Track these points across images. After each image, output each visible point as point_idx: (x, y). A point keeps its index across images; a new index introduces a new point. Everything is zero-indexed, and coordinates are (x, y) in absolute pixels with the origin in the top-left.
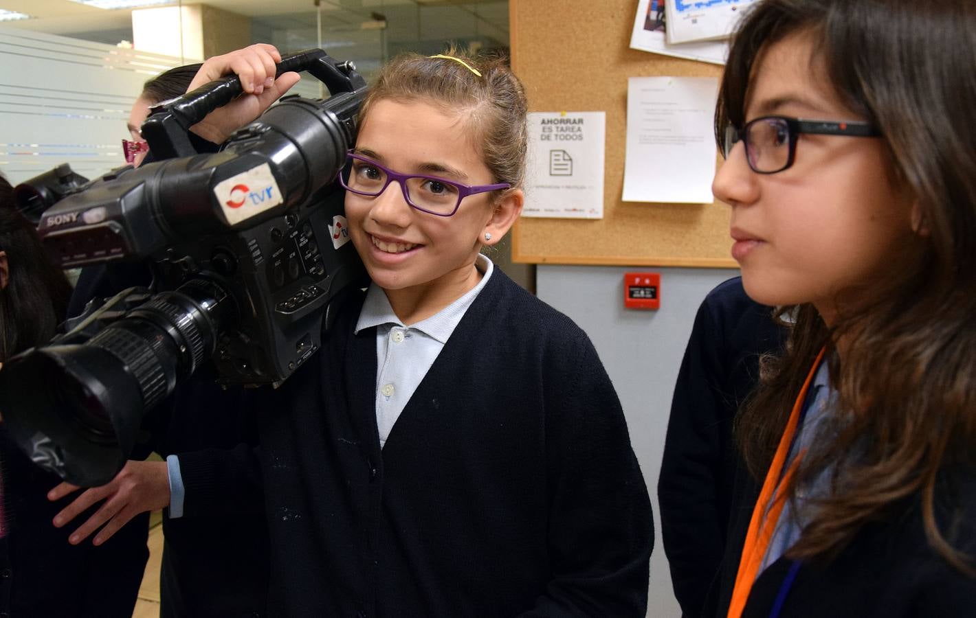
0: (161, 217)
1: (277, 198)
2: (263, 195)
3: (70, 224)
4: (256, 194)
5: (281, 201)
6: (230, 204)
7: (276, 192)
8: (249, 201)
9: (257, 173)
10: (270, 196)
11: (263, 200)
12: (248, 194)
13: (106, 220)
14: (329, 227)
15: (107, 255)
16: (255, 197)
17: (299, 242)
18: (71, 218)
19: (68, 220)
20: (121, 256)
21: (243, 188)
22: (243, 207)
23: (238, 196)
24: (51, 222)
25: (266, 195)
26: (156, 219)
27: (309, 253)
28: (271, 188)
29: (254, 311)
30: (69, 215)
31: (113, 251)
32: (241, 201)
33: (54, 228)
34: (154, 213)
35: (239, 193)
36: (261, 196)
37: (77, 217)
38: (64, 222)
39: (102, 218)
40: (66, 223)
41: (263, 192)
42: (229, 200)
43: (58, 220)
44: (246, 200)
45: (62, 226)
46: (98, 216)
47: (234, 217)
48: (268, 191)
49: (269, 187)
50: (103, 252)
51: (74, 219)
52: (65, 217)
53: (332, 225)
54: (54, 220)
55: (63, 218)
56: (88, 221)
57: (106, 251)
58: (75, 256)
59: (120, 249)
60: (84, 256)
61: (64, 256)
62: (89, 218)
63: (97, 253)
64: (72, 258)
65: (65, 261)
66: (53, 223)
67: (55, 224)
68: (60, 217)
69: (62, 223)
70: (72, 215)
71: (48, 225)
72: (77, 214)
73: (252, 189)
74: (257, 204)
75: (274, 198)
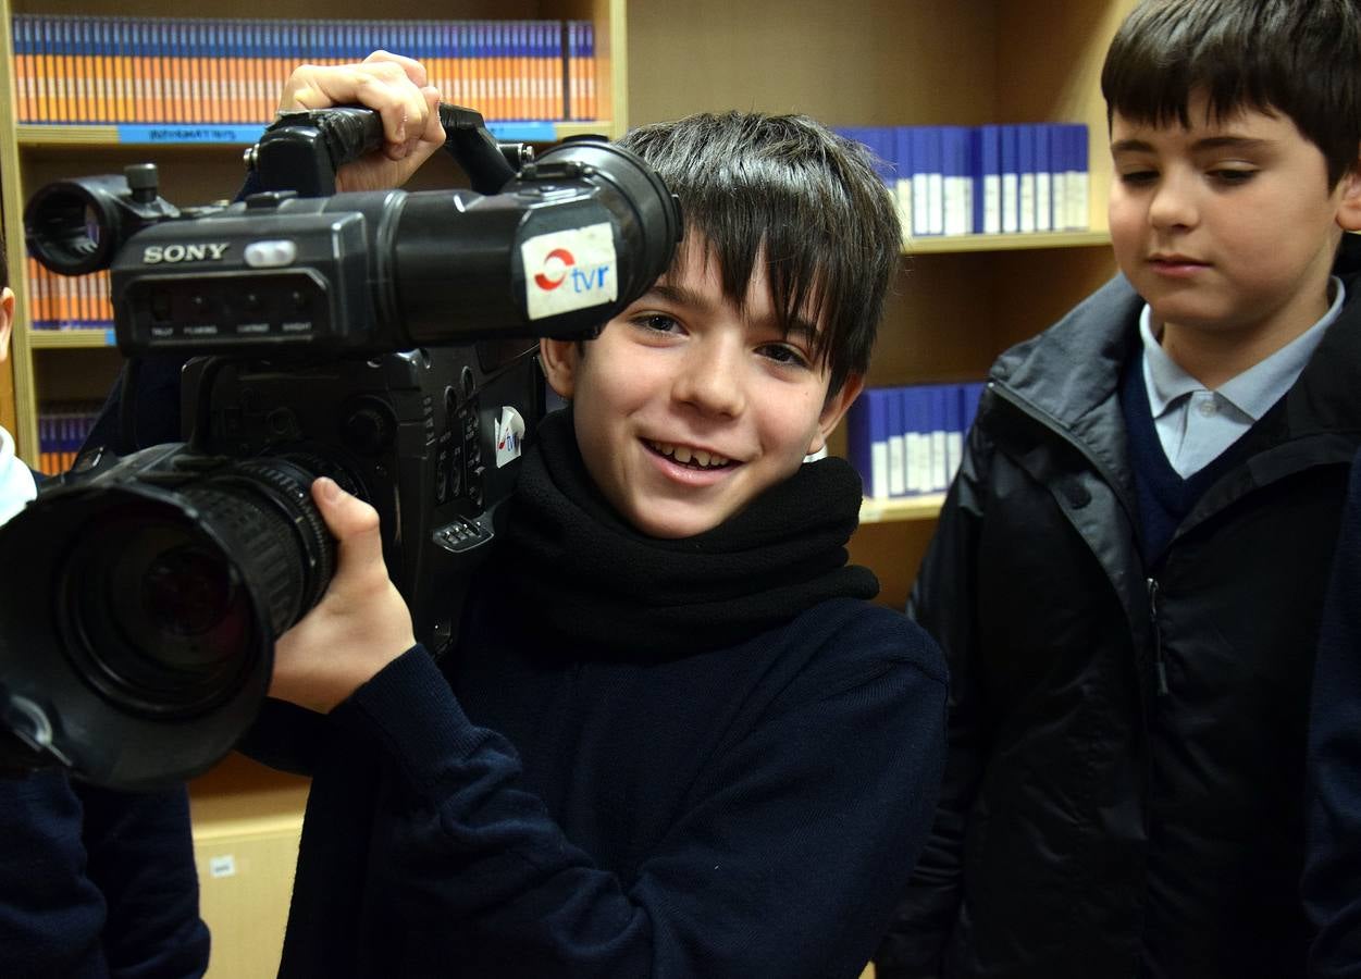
0: (386, 284)
1: (610, 290)
2: (592, 279)
3: (207, 263)
4: (582, 275)
5: (614, 297)
6: (542, 281)
8: (570, 281)
9: (592, 236)
10: (601, 284)
11: (588, 287)
12: (570, 269)
13: (293, 265)
14: (496, 422)
15: (271, 332)
16: (579, 278)
17: (466, 432)
18: (209, 253)
19: (200, 255)
20: (309, 337)
21: (567, 258)
22: (557, 291)
24: (152, 254)
25: (596, 276)
26: (375, 287)
27: (472, 458)
28: (606, 269)
29: (399, 532)
30: (203, 247)
31: (287, 327)
32: (557, 279)
33: (161, 267)
34: (374, 274)
35: (557, 263)
36: (588, 281)
38: (189, 257)
39: (288, 260)
40: (195, 259)
41: (593, 272)
42: (539, 271)
43: (174, 253)
44: (565, 280)
45: (182, 266)
46: (280, 254)
47: (541, 304)
48: (601, 272)
49: (603, 267)
50: (262, 328)
51: (217, 254)
52: (192, 249)
53: (500, 420)
54: (163, 253)
55: (186, 251)
56: (252, 261)
57: (271, 327)
58: (187, 330)
59: (306, 326)
60: (210, 330)
61: (159, 327)
62: (260, 255)
63: (247, 329)
64: (178, 333)
65: (158, 337)
66: (159, 257)
67: (163, 261)
68: (181, 250)
69: (183, 260)
70: (213, 247)
71: (147, 260)
72: (223, 246)
73: (579, 264)
74: (578, 291)
75: (604, 288)
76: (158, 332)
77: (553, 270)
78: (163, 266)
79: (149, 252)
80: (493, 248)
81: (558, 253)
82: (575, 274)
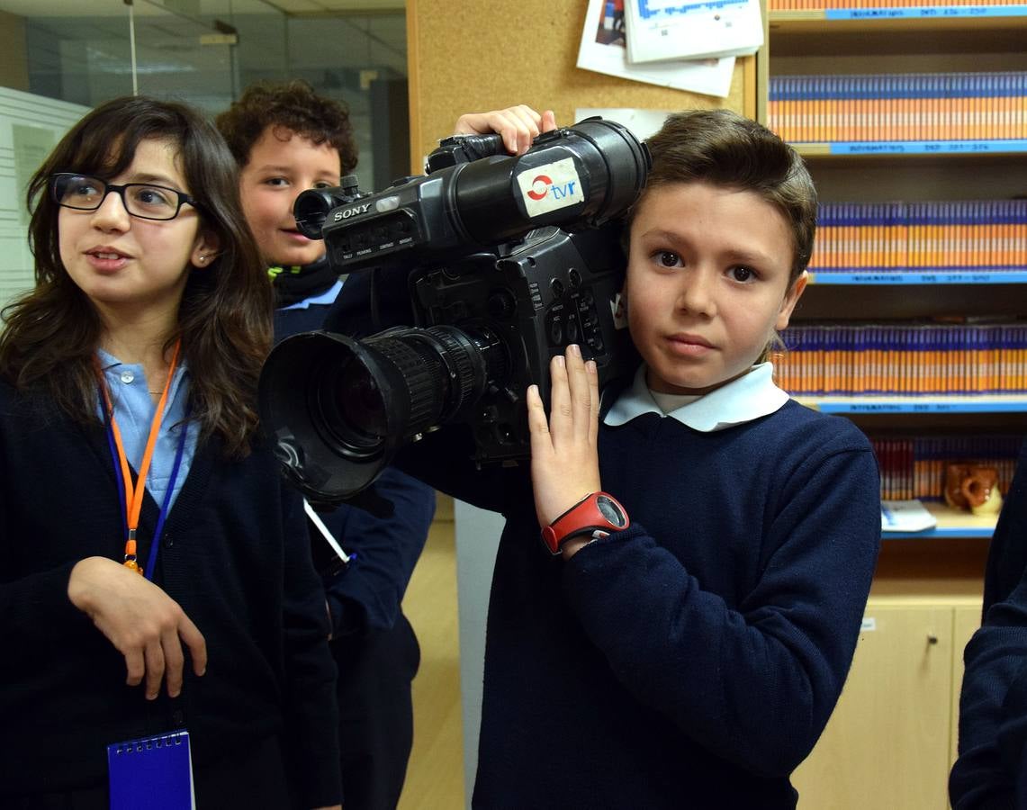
0: (455, 211)
1: (578, 196)
2: (565, 190)
3: (361, 215)
4: (559, 188)
5: (582, 200)
6: (532, 194)
8: (551, 194)
9: (561, 166)
10: (572, 193)
11: (564, 196)
12: (550, 186)
13: (399, 208)
14: (612, 303)
15: (395, 246)
16: (557, 190)
17: (580, 306)
18: (362, 209)
19: (358, 212)
20: (412, 245)
21: (546, 180)
22: (544, 198)
24: (338, 216)
25: (568, 188)
26: (448, 214)
27: (589, 321)
28: (573, 184)
29: (528, 363)
30: (359, 208)
31: (401, 242)
32: (542, 193)
34: (448, 208)
35: (541, 185)
36: (563, 191)
37: (368, 209)
38: (353, 214)
39: (396, 206)
40: (356, 215)
41: (565, 186)
42: (530, 190)
43: (347, 213)
44: (548, 193)
45: (351, 220)
46: (392, 203)
48: (570, 186)
49: (571, 183)
50: (390, 245)
51: (365, 210)
52: (354, 210)
53: (614, 302)
54: (342, 215)
55: (352, 211)
56: (380, 210)
57: (394, 243)
58: (358, 253)
59: (410, 239)
60: (369, 251)
61: (346, 254)
62: (383, 206)
63: (384, 247)
64: (355, 255)
65: (347, 260)
66: (340, 217)
67: (343, 218)
68: (350, 211)
69: (351, 216)
70: (363, 206)
71: (335, 220)
72: (368, 205)
73: (555, 182)
74: (558, 199)
75: (575, 195)
76: (346, 257)
77: (540, 187)
78: (342, 221)
79: (336, 216)
80: (499, 182)
81: (539, 178)
82: (554, 189)
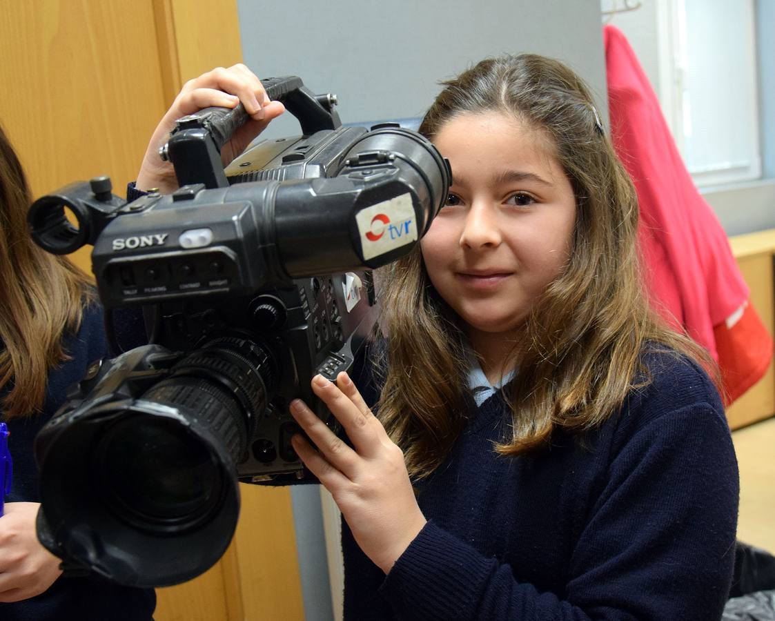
0: (272, 247)
1: (413, 234)
2: (401, 230)
3: (155, 248)
4: (395, 228)
5: (415, 238)
6: (370, 236)
7: (413, 226)
8: (388, 233)
10: (407, 232)
11: (400, 235)
12: (387, 225)
13: (212, 245)
14: (343, 285)
15: (202, 288)
16: (394, 230)
17: (326, 299)
18: (155, 240)
19: (150, 242)
20: (227, 289)
21: (384, 219)
22: (380, 241)
23: (378, 227)
24: (118, 244)
25: (404, 228)
26: (265, 249)
27: (333, 314)
28: (410, 222)
29: (297, 376)
30: (151, 237)
31: (211, 284)
32: (380, 233)
33: (125, 252)
34: (263, 241)
35: (379, 224)
36: (399, 231)
37: (164, 240)
38: (143, 245)
39: (209, 242)
40: (147, 245)
41: (402, 225)
42: (368, 231)
43: (132, 242)
44: (385, 233)
45: (139, 251)
46: (203, 239)
47: (371, 250)
48: (407, 225)
49: (408, 221)
50: (195, 286)
51: (161, 242)
52: (144, 239)
54: (125, 242)
55: (140, 240)
56: (185, 245)
57: (201, 284)
58: (147, 290)
59: (225, 282)
60: (162, 289)
61: (127, 289)
62: (189, 241)
63: (186, 286)
64: (141, 293)
65: (128, 296)
66: (123, 246)
67: (126, 248)
68: (136, 239)
69: (138, 247)
70: (158, 237)
71: (115, 248)
72: (164, 236)
73: (392, 222)
74: (393, 238)
75: (409, 234)
76: (128, 292)
78: (126, 251)
79: (115, 243)
82: (391, 228)
